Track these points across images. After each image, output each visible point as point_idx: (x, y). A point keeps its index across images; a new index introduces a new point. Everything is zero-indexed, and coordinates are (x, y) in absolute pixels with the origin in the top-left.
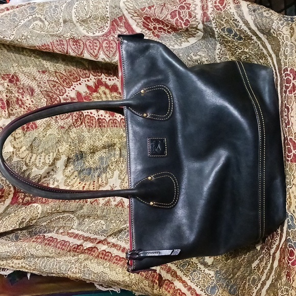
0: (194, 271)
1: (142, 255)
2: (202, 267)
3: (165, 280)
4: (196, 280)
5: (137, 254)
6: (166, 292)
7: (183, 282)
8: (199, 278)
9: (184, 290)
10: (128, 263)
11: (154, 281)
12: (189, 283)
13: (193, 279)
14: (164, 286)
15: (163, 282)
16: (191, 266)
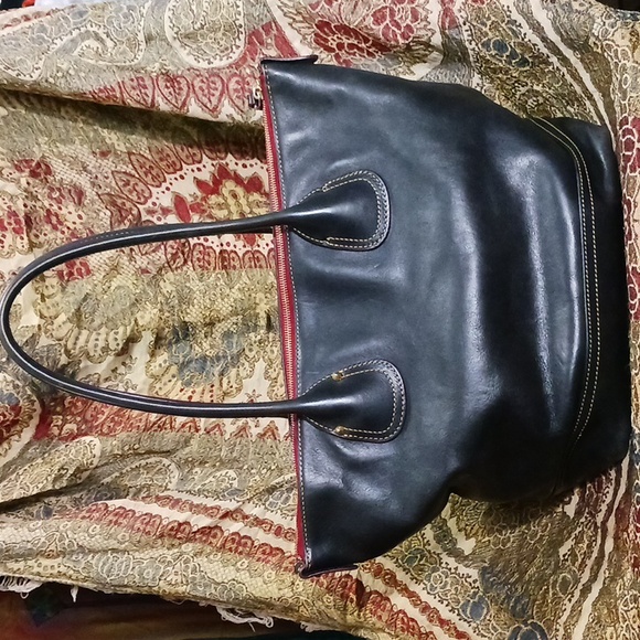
0: (435, 570)
2: (452, 562)
3: (371, 593)
4: (438, 589)
6: (374, 619)
7: (411, 595)
8: (445, 586)
9: (413, 612)
11: (348, 597)
12: (424, 596)
13: (433, 588)
14: (369, 606)
15: (365, 597)
16: (427, 561)
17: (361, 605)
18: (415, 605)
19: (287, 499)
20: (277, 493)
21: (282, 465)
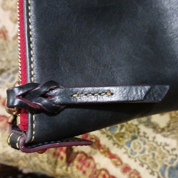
0: (134, 138)
1: (57, 99)
2: (149, 132)
3: (77, 153)
4: (138, 154)
5: (45, 96)
6: (80, 173)
7: (112, 156)
8: (143, 152)
9: (114, 171)
10: (13, 125)
11: (58, 155)
12: (125, 159)
13: (132, 153)
14: (76, 162)
15: (73, 155)
16: (126, 130)
17: (69, 161)
18: (116, 165)
19: (13, 79)
20: (5, 74)
21: (10, 58)
